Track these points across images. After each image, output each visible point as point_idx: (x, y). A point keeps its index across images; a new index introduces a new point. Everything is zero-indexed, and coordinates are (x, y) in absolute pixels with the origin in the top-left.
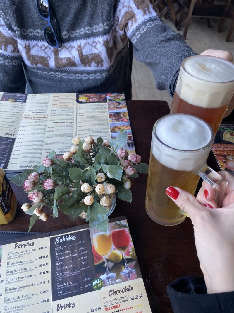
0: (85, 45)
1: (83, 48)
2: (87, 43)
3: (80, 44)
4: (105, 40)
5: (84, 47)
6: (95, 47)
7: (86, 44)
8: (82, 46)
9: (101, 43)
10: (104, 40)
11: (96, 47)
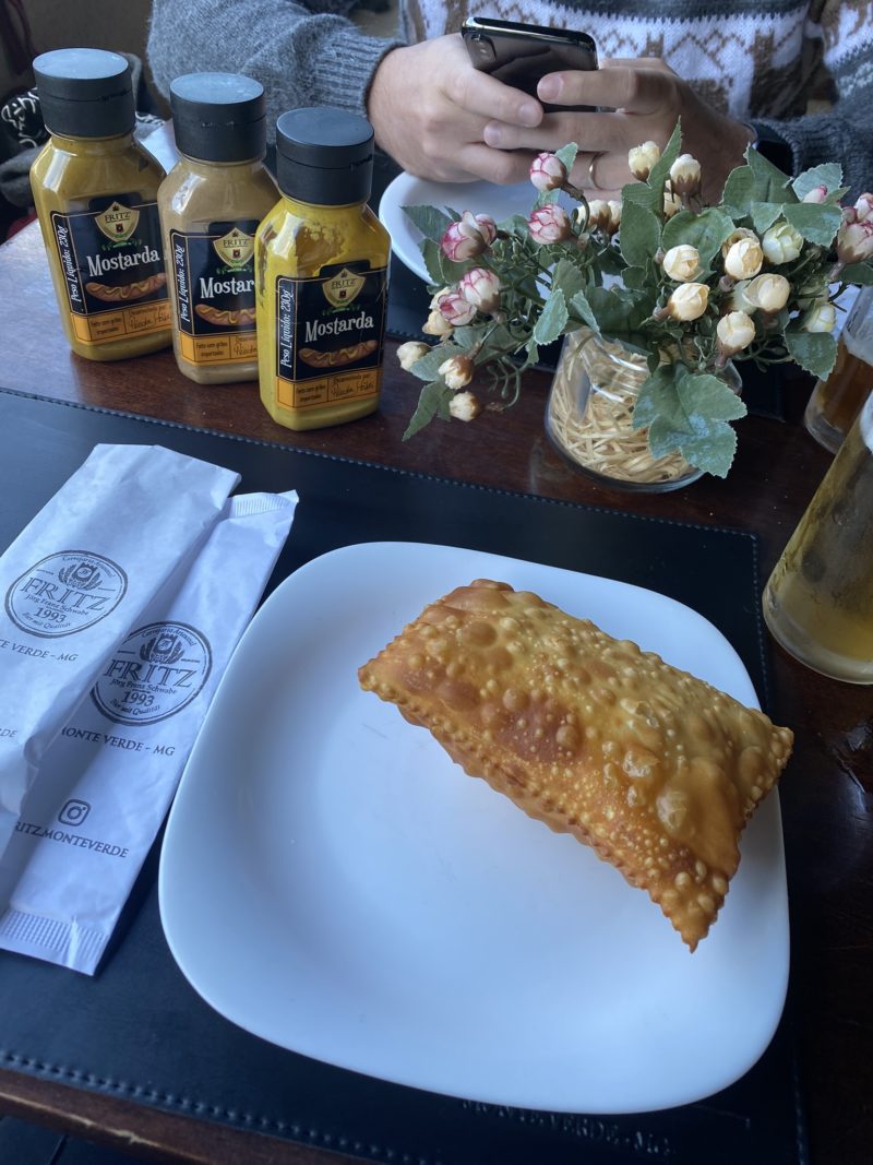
0: (679, 44)
1: (670, 54)
2: (688, 35)
3: (662, 37)
4: (765, 33)
5: (674, 50)
6: (713, 55)
7: (684, 39)
8: (667, 45)
9: (743, 44)
10: (757, 32)
11: (719, 56)
